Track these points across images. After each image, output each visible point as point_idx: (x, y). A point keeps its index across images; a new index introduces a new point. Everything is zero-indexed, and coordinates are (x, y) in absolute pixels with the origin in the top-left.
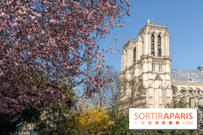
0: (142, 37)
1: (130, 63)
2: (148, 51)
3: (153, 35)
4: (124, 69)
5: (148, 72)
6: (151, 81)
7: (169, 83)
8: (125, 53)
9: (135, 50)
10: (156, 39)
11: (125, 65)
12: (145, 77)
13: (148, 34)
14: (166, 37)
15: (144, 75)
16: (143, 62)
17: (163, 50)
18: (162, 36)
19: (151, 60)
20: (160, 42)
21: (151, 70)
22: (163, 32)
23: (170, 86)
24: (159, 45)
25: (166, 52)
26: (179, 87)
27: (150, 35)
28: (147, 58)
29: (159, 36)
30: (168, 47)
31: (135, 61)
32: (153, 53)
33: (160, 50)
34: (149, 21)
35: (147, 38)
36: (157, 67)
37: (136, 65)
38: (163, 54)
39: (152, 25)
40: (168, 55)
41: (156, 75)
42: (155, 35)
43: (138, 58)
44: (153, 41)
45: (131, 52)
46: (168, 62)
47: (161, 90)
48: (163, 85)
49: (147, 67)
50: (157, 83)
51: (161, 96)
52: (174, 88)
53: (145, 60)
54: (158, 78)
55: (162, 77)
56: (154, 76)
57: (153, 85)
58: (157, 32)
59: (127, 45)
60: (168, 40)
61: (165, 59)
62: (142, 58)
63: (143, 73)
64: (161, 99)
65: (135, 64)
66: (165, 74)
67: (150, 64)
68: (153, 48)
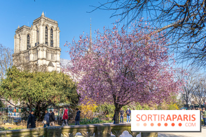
0: (37, 27)
1: (24, 48)
2: (42, 41)
4: (18, 52)
5: (43, 59)
7: (59, 70)
8: (18, 37)
9: (28, 36)
10: (49, 31)
13: (43, 25)
14: (57, 31)
15: (39, 61)
16: (38, 49)
17: (54, 42)
18: (53, 30)
19: (45, 49)
20: (52, 34)
21: (45, 57)
22: (55, 26)
24: (52, 37)
25: (57, 44)
27: (45, 27)
28: (42, 46)
29: (52, 29)
30: (58, 40)
32: (47, 43)
33: (52, 41)
34: (43, 14)
35: (42, 29)
36: (50, 55)
37: (31, 50)
38: (54, 45)
39: (46, 19)
41: (49, 62)
42: (48, 28)
43: (33, 45)
44: (46, 32)
45: (24, 38)
46: (59, 52)
49: (42, 54)
50: (50, 69)
53: (41, 48)
54: (51, 64)
55: (54, 64)
56: (47, 63)
58: (50, 25)
59: (20, 30)
60: (58, 34)
61: (56, 50)
62: (37, 45)
63: (38, 59)
65: (29, 50)
66: (56, 62)
67: (45, 52)
68: (47, 39)
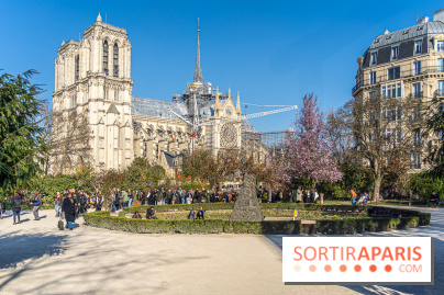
0: (89, 42)
1: (70, 81)
2: (97, 67)
3: (106, 42)
4: (60, 88)
5: (97, 100)
6: (101, 114)
7: (129, 119)
8: (62, 61)
9: (77, 59)
10: (111, 49)
11: (61, 81)
12: (93, 106)
13: (99, 38)
14: (126, 48)
15: (91, 103)
16: (90, 82)
17: (121, 68)
18: (119, 45)
19: (102, 81)
20: (116, 53)
22: (122, 39)
23: (130, 123)
24: (116, 59)
25: (125, 71)
26: (145, 125)
27: (101, 42)
28: (97, 77)
29: (116, 45)
30: (128, 64)
31: (77, 77)
32: (106, 70)
33: (116, 67)
34: (99, 18)
35: (97, 45)
36: (111, 93)
37: (80, 85)
38: (121, 74)
39: (105, 26)
40: (129, 76)
41: (110, 104)
42: (109, 43)
43: (83, 75)
44: (106, 51)
45: (71, 62)
46: (128, 86)
47: (116, 128)
48: (120, 121)
49: (96, 91)
50: (111, 118)
51: (116, 136)
52: (136, 126)
53: (93, 80)
54: (112, 110)
55: (119, 108)
56: (107, 107)
57: (104, 119)
58: (112, 38)
59: (65, 48)
61: (123, 82)
62: (90, 75)
63: (90, 100)
64: (116, 141)
65: (77, 84)
66: (123, 104)
67: (101, 88)
68: (106, 63)
